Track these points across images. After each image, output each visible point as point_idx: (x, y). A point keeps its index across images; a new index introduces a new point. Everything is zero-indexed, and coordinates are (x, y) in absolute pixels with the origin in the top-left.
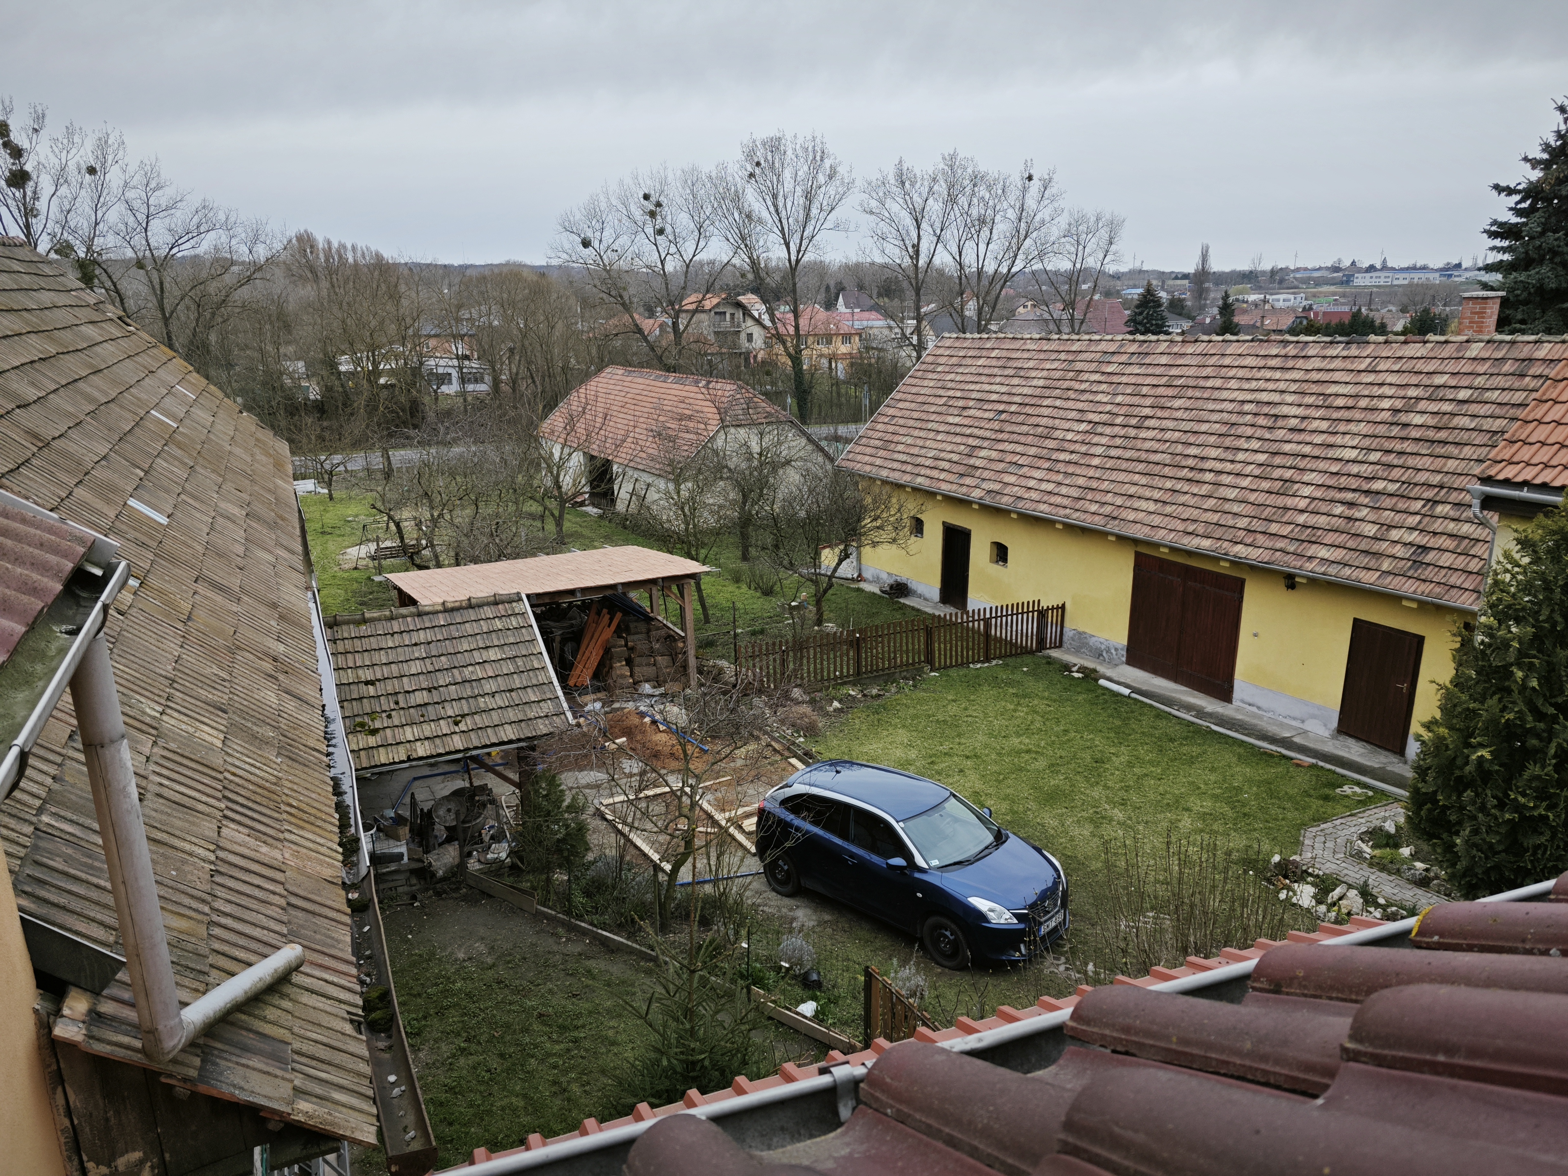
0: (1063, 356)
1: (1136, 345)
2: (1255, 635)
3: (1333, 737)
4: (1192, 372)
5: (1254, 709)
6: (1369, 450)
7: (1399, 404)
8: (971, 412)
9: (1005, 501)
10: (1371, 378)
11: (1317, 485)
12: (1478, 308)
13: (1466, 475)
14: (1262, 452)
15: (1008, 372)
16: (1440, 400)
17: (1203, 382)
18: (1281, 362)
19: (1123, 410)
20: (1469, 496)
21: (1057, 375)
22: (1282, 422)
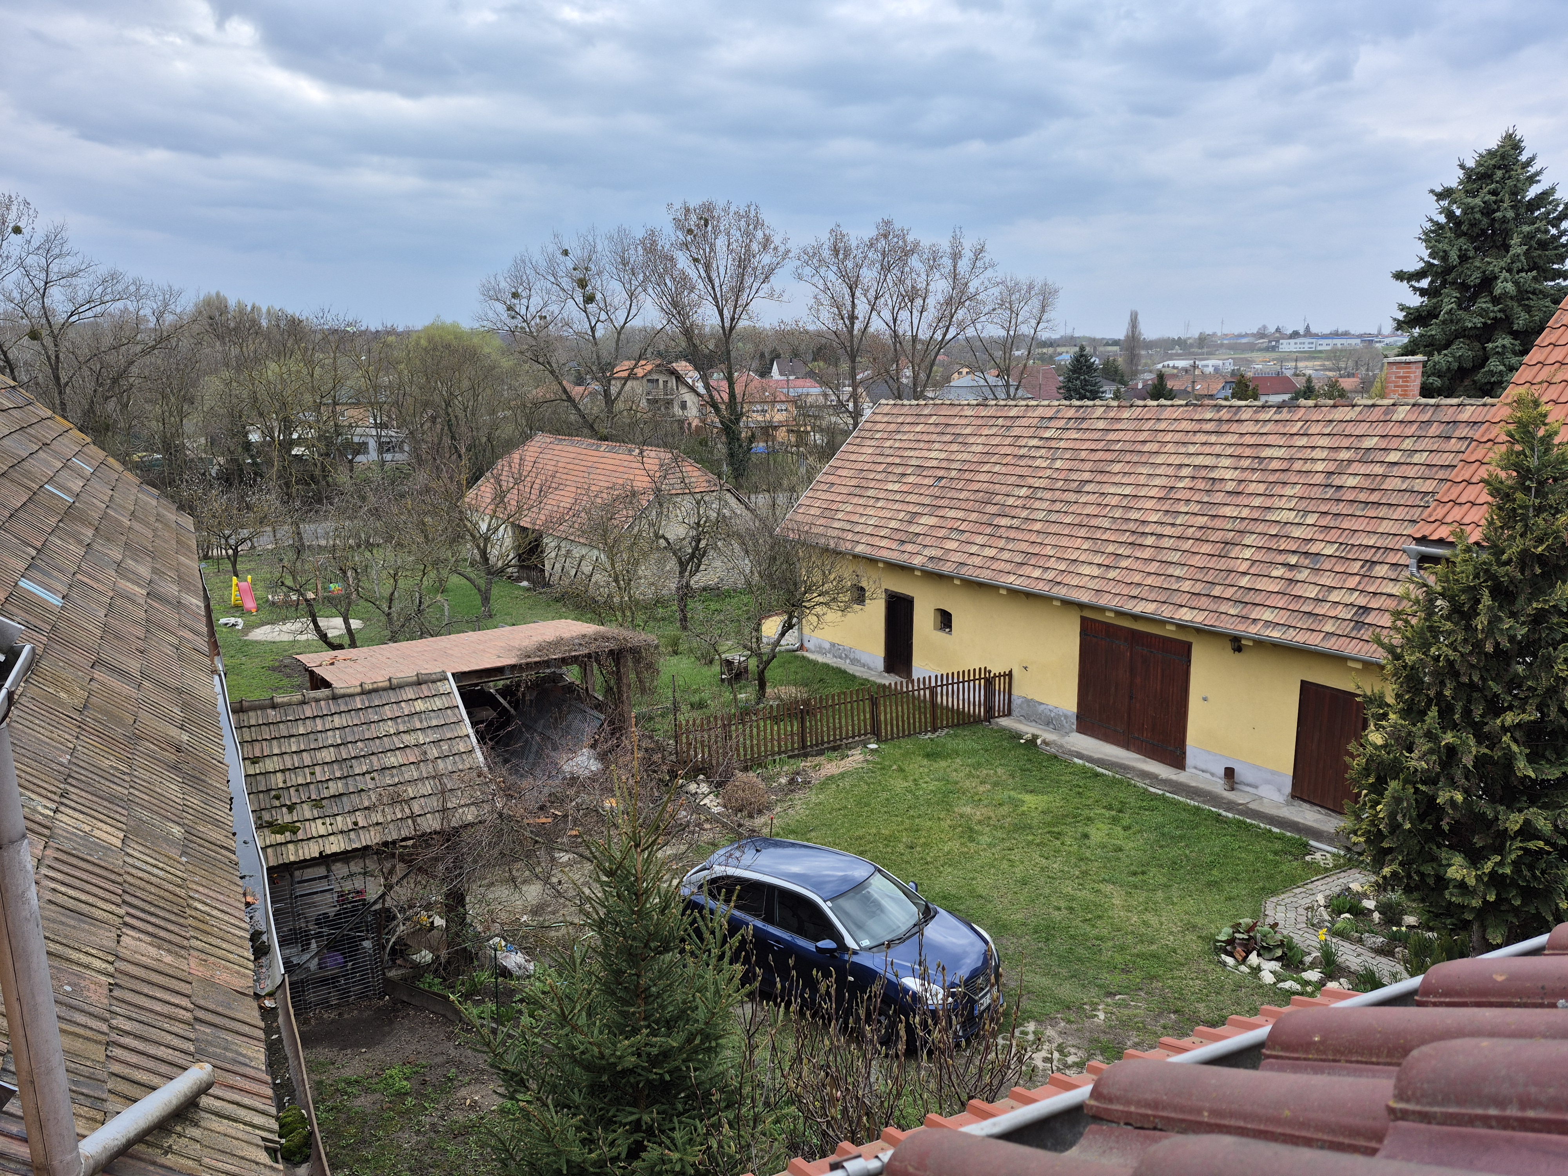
0: (1000, 422)
1: (1073, 410)
2: (1205, 699)
3: (1288, 804)
4: (1129, 436)
5: (1208, 776)
6: (1307, 512)
7: (1332, 467)
8: (911, 479)
9: (947, 568)
10: (1303, 441)
11: (1258, 548)
12: (1401, 373)
13: (1401, 536)
14: (1202, 515)
15: (946, 438)
16: (1371, 462)
17: (1140, 447)
18: (1215, 426)
19: (1062, 475)
20: (1405, 556)
21: (996, 441)
22: (1220, 485)
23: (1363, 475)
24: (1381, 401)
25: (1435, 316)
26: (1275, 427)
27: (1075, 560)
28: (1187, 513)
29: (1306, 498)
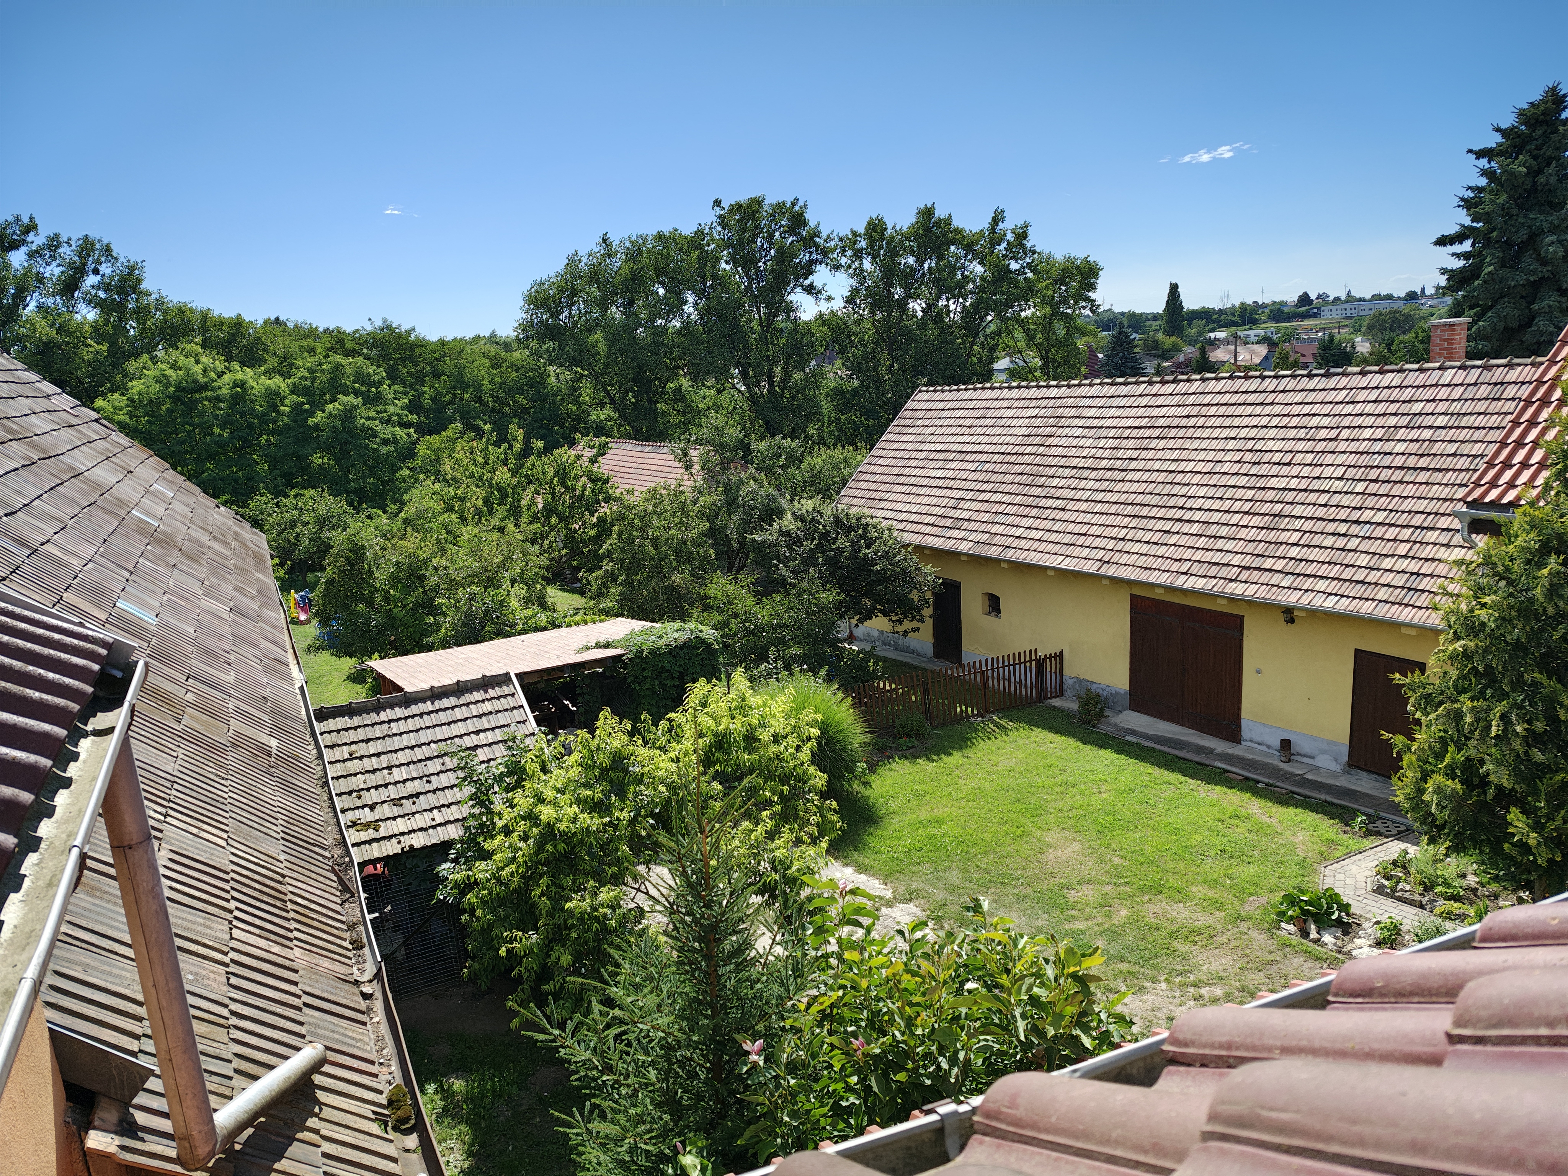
0: (1042, 403)
1: (1115, 388)
2: (1259, 672)
3: (1345, 773)
4: (1172, 412)
5: (1264, 748)
6: (1355, 481)
7: (1379, 434)
8: (952, 464)
9: (993, 551)
10: (1349, 409)
11: (1307, 518)
12: (1446, 335)
13: (1452, 500)
14: (1250, 488)
15: (987, 422)
16: (1419, 427)
17: (1184, 422)
18: (1260, 398)
19: (1107, 454)
20: (1456, 520)
21: (1038, 422)
22: (1267, 457)
23: (1412, 441)
24: (1427, 365)
25: (1478, 277)
26: (1320, 396)
27: (1123, 539)
28: (1234, 487)
29: (1354, 466)
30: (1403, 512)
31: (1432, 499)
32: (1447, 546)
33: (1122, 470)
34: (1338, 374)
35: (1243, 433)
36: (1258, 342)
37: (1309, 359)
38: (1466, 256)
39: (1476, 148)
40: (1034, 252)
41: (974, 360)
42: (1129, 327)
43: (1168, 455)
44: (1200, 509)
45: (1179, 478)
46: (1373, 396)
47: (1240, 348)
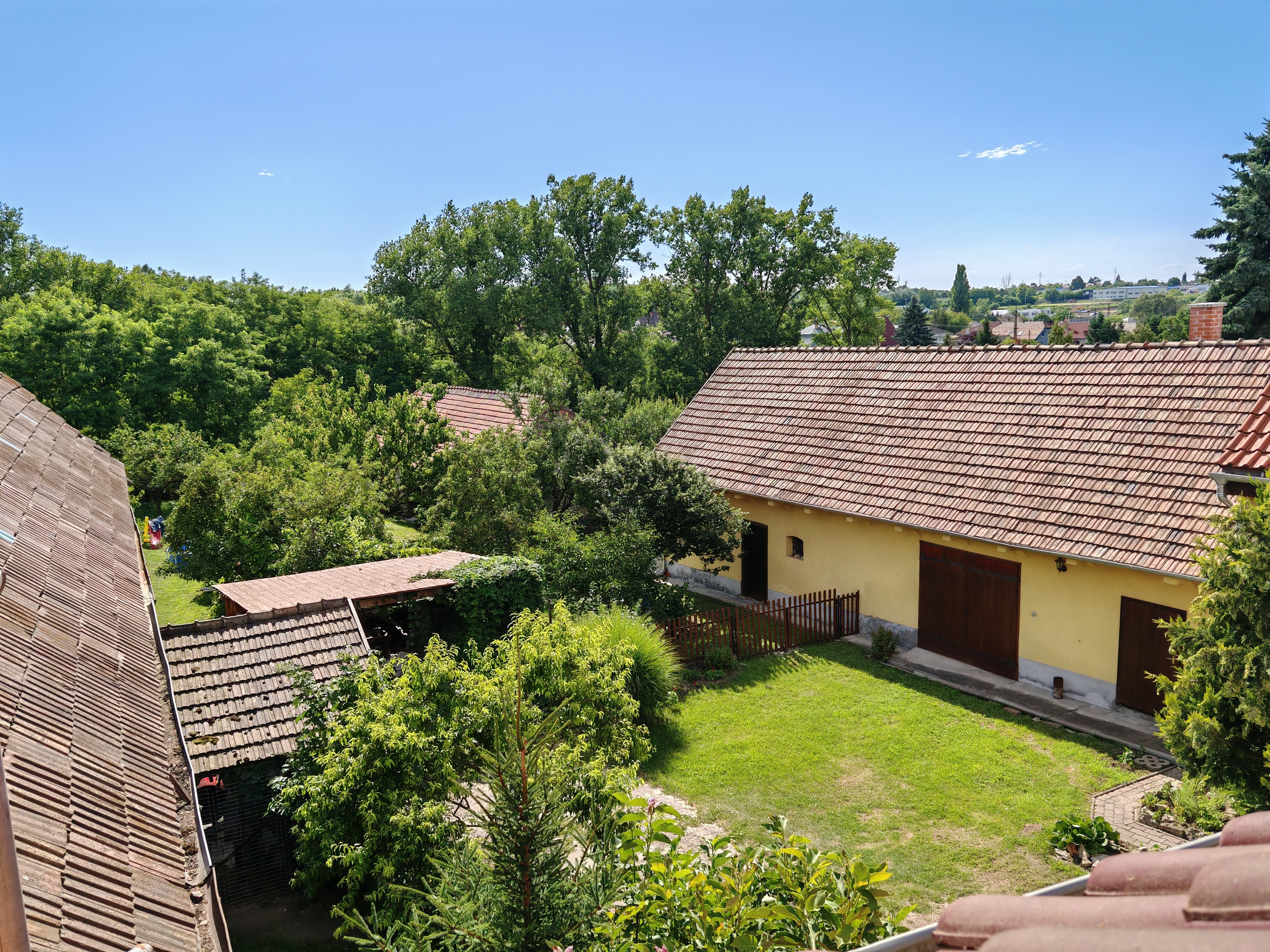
0: (843, 366)
1: (908, 355)
2: (1034, 616)
3: (1114, 709)
4: (958, 378)
5: (1038, 685)
6: (1121, 444)
7: (1143, 402)
8: (763, 419)
9: (797, 498)
10: (1116, 380)
11: (1078, 477)
12: (1204, 317)
13: (1209, 464)
14: (1027, 448)
15: (794, 381)
16: (1180, 398)
17: (969, 387)
18: (1037, 368)
19: (901, 413)
20: (1213, 482)
21: (840, 383)
22: (1042, 421)
23: (1173, 410)
24: (1187, 343)
25: (1233, 267)
26: (1090, 368)
27: (914, 491)
28: (1013, 446)
29: (1120, 431)
30: (1165, 473)
31: (1191, 463)
32: (1205, 505)
33: (914, 429)
34: (1106, 349)
35: (1021, 399)
36: (1035, 320)
37: (1081, 336)
38: (1223, 248)
39: (1231, 153)
40: (838, 234)
41: (783, 326)
42: (922, 302)
43: (955, 416)
44: (982, 466)
45: (964, 437)
46: (1138, 369)
47: (1020, 324)
